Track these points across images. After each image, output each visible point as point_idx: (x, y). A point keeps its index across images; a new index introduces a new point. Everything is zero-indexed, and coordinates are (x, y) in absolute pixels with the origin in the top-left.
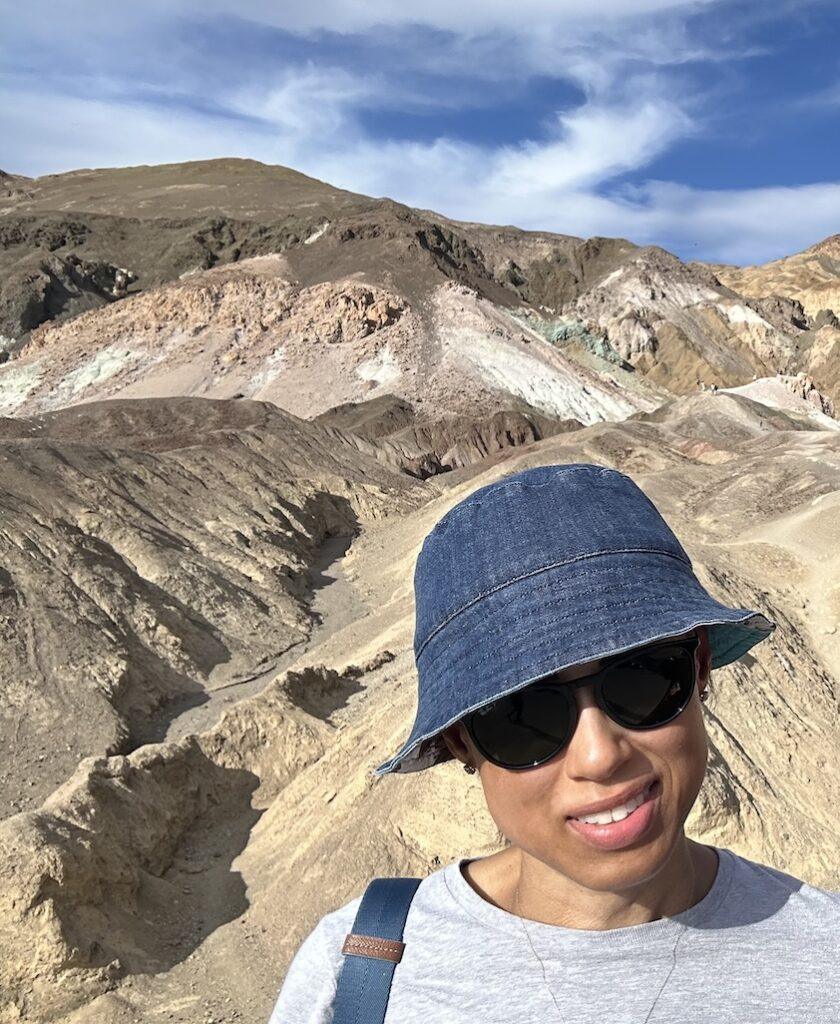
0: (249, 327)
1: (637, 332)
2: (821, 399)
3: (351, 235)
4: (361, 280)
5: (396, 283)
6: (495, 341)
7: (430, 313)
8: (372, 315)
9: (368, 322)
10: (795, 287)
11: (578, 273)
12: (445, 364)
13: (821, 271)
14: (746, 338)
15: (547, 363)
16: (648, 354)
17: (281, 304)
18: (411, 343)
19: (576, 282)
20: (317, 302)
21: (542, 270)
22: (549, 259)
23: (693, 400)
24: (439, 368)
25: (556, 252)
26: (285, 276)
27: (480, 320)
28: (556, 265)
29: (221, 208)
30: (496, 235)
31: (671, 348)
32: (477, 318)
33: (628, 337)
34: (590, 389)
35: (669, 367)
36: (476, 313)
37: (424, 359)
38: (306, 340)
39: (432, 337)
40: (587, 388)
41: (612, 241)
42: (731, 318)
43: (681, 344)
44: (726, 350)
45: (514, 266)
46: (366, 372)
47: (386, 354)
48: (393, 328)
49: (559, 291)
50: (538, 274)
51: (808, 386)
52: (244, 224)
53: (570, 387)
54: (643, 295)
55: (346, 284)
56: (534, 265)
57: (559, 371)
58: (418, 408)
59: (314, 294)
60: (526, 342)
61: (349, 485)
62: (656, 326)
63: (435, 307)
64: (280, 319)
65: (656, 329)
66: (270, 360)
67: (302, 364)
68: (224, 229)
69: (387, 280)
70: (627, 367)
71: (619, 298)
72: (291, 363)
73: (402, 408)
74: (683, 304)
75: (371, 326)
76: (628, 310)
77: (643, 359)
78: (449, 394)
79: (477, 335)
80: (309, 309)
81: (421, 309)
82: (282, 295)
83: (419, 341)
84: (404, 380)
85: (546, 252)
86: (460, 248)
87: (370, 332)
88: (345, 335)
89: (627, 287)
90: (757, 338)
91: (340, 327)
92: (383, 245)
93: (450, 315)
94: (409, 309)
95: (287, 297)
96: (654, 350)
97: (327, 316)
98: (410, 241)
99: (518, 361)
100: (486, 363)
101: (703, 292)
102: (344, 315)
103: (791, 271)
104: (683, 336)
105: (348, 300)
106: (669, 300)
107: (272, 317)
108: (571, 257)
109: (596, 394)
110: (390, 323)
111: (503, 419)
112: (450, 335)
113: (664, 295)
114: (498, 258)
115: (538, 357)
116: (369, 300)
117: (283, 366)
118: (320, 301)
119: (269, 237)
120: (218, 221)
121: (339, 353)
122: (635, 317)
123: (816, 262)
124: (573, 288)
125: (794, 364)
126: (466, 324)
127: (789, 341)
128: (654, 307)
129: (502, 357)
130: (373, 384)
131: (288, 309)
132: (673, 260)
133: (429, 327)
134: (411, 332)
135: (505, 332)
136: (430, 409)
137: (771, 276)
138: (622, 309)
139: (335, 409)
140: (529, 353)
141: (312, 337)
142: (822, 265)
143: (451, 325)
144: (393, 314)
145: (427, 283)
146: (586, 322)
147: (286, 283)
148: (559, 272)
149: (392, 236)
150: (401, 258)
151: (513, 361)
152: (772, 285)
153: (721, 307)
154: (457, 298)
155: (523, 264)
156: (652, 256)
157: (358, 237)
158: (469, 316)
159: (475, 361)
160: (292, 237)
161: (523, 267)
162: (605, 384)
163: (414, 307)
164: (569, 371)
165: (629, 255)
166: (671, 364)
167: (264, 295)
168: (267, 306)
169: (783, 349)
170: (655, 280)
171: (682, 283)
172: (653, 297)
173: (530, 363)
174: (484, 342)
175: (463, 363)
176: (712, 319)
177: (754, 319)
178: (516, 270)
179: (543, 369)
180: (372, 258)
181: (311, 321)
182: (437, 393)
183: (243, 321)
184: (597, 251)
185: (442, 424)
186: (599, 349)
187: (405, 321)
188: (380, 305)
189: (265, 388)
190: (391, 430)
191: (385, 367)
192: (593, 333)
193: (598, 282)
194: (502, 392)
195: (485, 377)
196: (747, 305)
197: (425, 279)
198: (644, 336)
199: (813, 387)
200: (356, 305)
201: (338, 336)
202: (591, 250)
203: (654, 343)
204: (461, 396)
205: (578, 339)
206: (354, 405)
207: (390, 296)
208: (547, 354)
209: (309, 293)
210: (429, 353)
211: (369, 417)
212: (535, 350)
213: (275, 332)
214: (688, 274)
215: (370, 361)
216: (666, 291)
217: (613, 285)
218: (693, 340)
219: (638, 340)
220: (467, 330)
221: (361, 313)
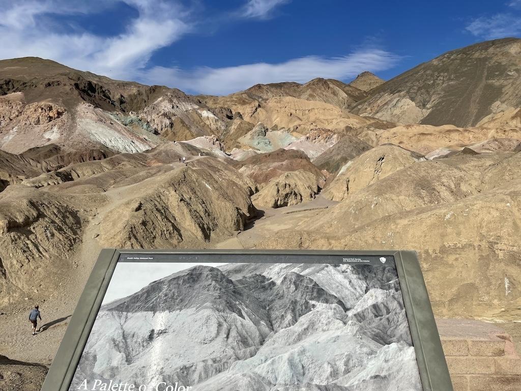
0: (6, 119)
1: (165, 121)
2: (220, 144)
3: (49, 85)
4: (49, 101)
5: (64, 102)
6: (99, 124)
7: (75, 113)
8: (51, 114)
9: (50, 117)
10: (236, 104)
11: (146, 99)
12: (77, 132)
13: (247, 98)
14: (208, 123)
15: (119, 132)
16: (169, 129)
17: (18, 111)
18: (66, 125)
19: (145, 102)
20: (31, 110)
21: (133, 98)
22: (136, 94)
23: (166, 145)
24: (75, 134)
25: (138, 91)
26: (21, 100)
27: (94, 116)
28: (138, 95)
29: (25, 76)
30: (116, 85)
31: (178, 126)
32: (93, 115)
33: (161, 122)
34: (135, 141)
35: (176, 133)
36: (93, 114)
37: (69, 130)
38: (25, 124)
39: (74, 122)
40: (133, 141)
41: (160, 87)
42: (203, 115)
43: (181, 125)
44: (199, 127)
45: (122, 96)
46: (47, 136)
47: (55, 129)
48: (59, 119)
49: (138, 106)
50: (131, 100)
51: (215, 139)
52: (18, 81)
53: (126, 141)
54: (169, 107)
55: (43, 103)
56: (130, 96)
57: (123, 135)
58: (62, 148)
59: (31, 107)
60: (112, 124)
61: (10, 176)
62: (173, 118)
63: (77, 111)
64: (18, 116)
65: (173, 119)
66: (11, 131)
67: (23, 132)
68: (10, 83)
69: (60, 102)
70: (156, 133)
71: (160, 108)
72: (19, 132)
73: (56, 149)
74: (185, 110)
75: (50, 119)
76: (162, 112)
77: (167, 130)
78: (76, 143)
79: (91, 121)
80: (28, 112)
81: (71, 112)
82: (19, 107)
83: (68, 124)
84: (60, 139)
85: (134, 91)
86: (99, 90)
87: (50, 121)
88: (41, 122)
89: (163, 104)
90: (212, 122)
91: (39, 119)
92: (61, 88)
93: (82, 114)
94: (66, 112)
95: (21, 108)
96: (172, 127)
97: (34, 115)
98: (71, 87)
99: (107, 131)
100: (93, 132)
101: (193, 105)
102: (40, 115)
103: (236, 98)
104: (183, 122)
105: (42, 109)
106: (179, 109)
107: (14, 115)
108: (144, 92)
109: (137, 143)
110: (58, 117)
111: (93, 152)
112: (81, 121)
113: (177, 107)
114: (116, 93)
115: (116, 129)
116: (50, 108)
117: (16, 133)
118: (33, 109)
119: (26, 86)
120: (8, 80)
121: (37, 129)
122: (165, 115)
123: (245, 94)
124: (144, 104)
125: (225, 132)
126: (88, 118)
127: (223, 124)
128: (173, 111)
129: (100, 130)
130: (49, 140)
131: (21, 113)
132: (182, 94)
133: (73, 119)
134: (66, 120)
135: (104, 120)
136: (67, 149)
137: (228, 100)
138: (160, 112)
139: (31, 149)
140: (112, 128)
141: (28, 123)
142: (248, 96)
143: (82, 117)
144: (59, 114)
145: (76, 102)
146: (140, 117)
147: (21, 103)
148: (139, 98)
149: (65, 85)
150: (67, 93)
151: (104, 131)
152: (229, 103)
153: (199, 111)
154: (86, 108)
155: (125, 95)
156: (174, 92)
157: (52, 85)
158: (89, 115)
159: (89, 131)
160: (34, 86)
161: (125, 97)
162: (142, 140)
163: (69, 111)
164: (127, 135)
165: (166, 92)
166: (177, 132)
167: (12, 107)
168: (13, 111)
169: (221, 126)
170: (174, 101)
171: (185, 102)
172: (173, 107)
173: (111, 132)
174: (94, 124)
175: (84, 132)
176: (195, 116)
177: (211, 115)
178: (122, 98)
179: (116, 134)
180: (56, 93)
181: (28, 117)
182: (71, 143)
183: (4, 117)
184: (154, 90)
185: (69, 154)
186: (145, 127)
187: (64, 117)
188: (54, 111)
189: (8, 142)
190: (50, 156)
191: (54, 134)
192: (142, 121)
193: (153, 102)
194: (97, 142)
195: (92, 137)
196: (209, 110)
197: (75, 101)
198: (168, 122)
199: (217, 140)
200: (45, 111)
201: (38, 122)
202: (152, 90)
203: (172, 125)
204: (80, 144)
205: (137, 123)
206: (38, 148)
207: (59, 107)
208: (119, 128)
209: (29, 106)
210: (72, 128)
211: (42, 152)
212: (115, 127)
213: (15, 121)
214: (188, 99)
215: (50, 131)
216: (178, 105)
217: (158, 103)
218: (187, 124)
219: (165, 123)
220: (88, 120)
221: (47, 114)
